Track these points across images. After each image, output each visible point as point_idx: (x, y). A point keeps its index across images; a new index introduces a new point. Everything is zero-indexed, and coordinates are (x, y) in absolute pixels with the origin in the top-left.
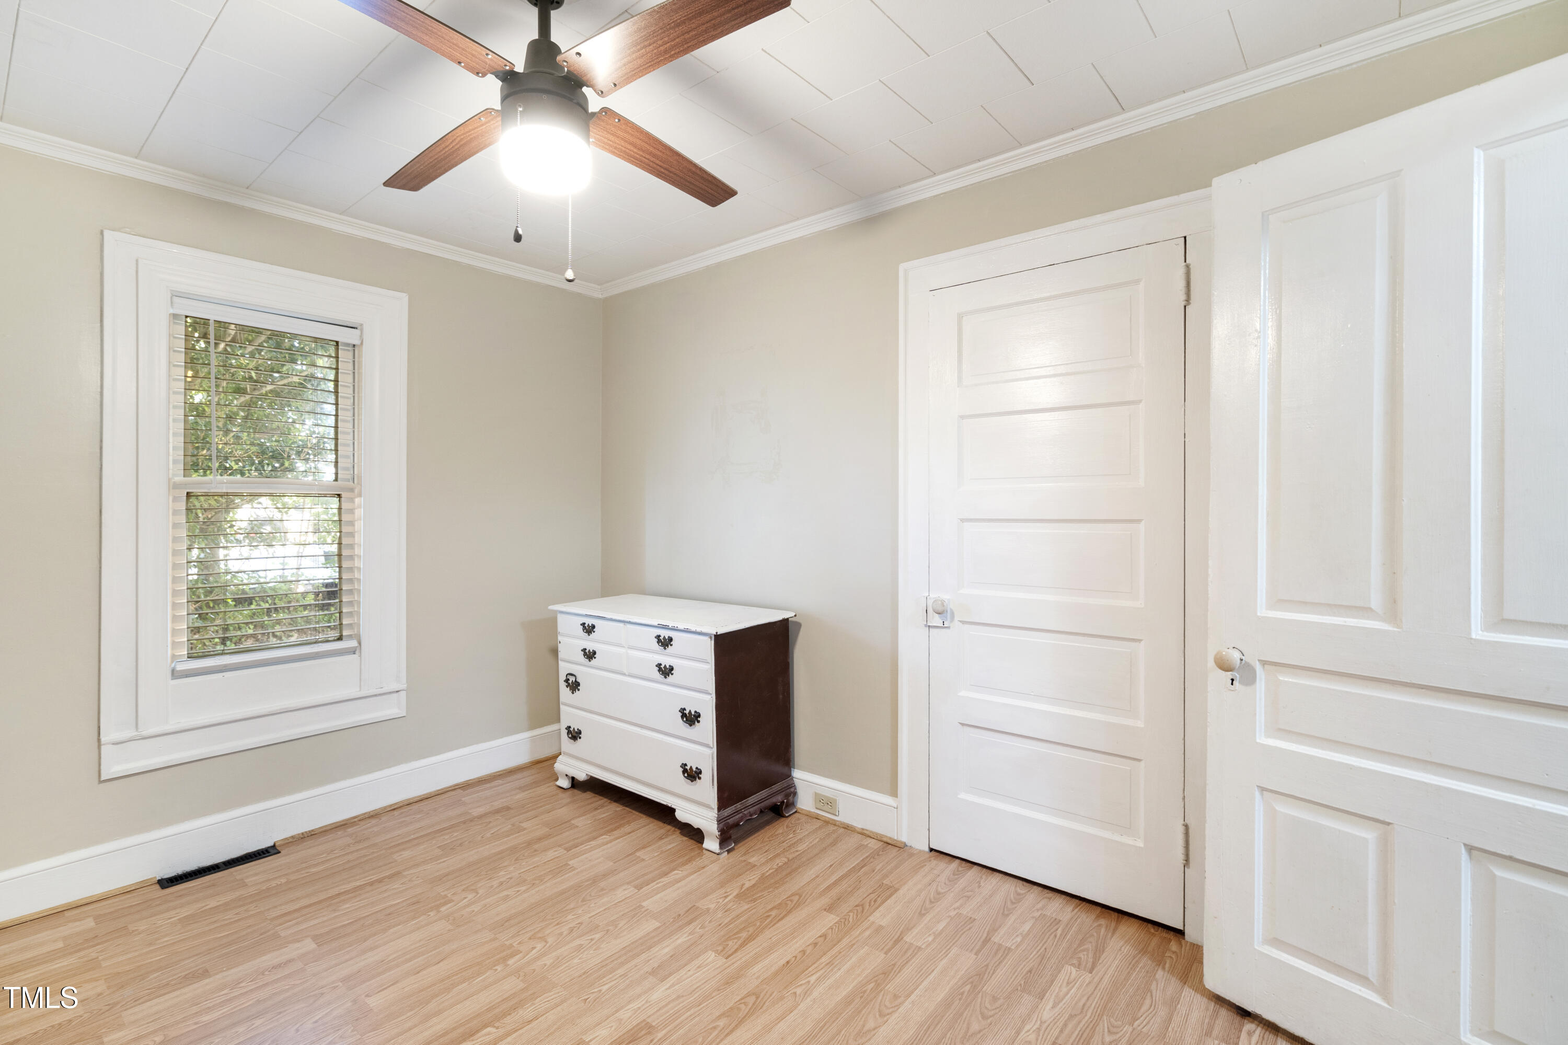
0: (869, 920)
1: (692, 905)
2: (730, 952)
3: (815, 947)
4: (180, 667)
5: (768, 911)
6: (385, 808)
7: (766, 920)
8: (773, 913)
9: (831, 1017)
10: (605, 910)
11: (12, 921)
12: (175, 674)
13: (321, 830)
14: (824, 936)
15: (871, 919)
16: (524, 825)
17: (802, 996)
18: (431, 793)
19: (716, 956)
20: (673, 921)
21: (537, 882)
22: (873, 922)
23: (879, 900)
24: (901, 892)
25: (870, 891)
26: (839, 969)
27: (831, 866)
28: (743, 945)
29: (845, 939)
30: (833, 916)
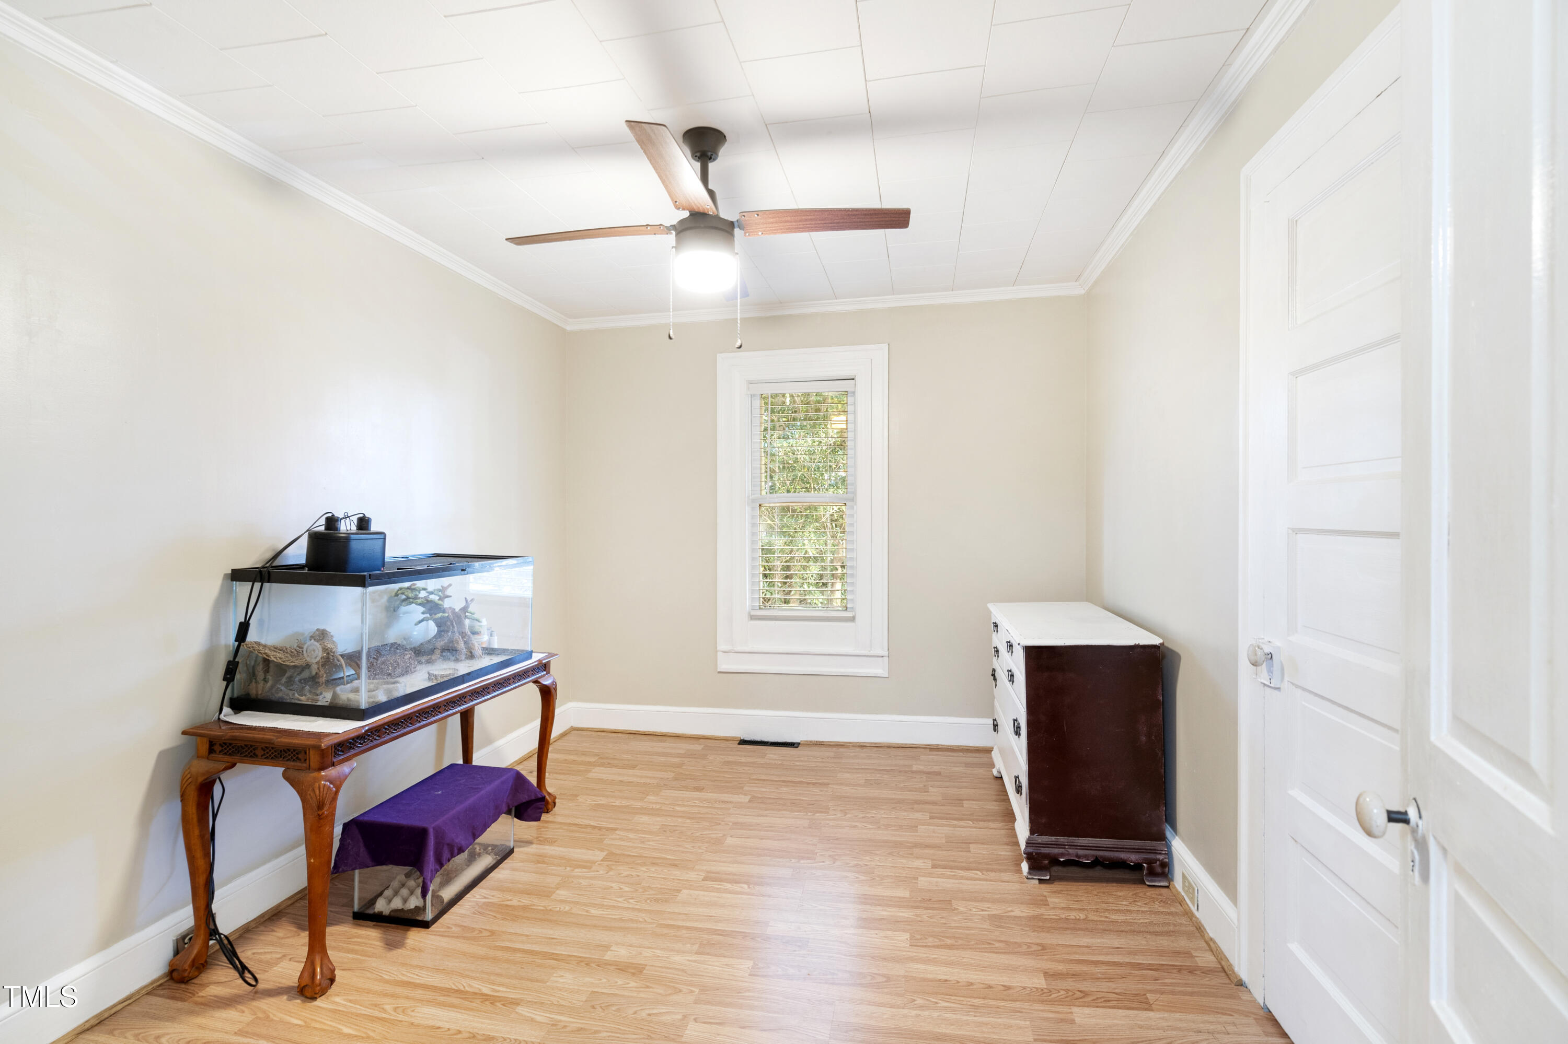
0: (1070, 1009)
1: (950, 899)
2: (919, 944)
3: (988, 988)
4: (753, 613)
5: (995, 941)
6: (872, 743)
7: (983, 944)
8: (997, 945)
9: (910, 1034)
10: (892, 866)
11: (683, 735)
12: (752, 618)
13: (828, 743)
14: (1008, 988)
15: (1075, 1009)
16: (931, 789)
17: (915, 1006)
18: (906, 744)
19: (907, 939)
20: (920, 901)
21: (883, 827)
22: (1071, 1013)
23: (1111, 1004)
24: (1151, 1014)
25: (1116, 991)
26: (975, 1016)
27: (1118, 948)
28: (938, 947)
29: (1022, 1003)
30: (1043, 981)
